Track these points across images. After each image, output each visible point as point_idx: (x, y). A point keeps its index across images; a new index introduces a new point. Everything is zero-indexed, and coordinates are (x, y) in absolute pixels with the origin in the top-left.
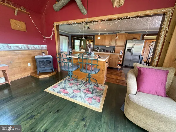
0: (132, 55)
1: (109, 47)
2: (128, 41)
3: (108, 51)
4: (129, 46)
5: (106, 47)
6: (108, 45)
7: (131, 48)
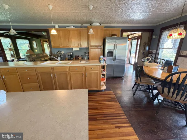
0: (114, 60)
1: (78, 49)
2: (107, 40)
3: (78, 56)
4: (109, 46)
5: (74, 49)
6: (77, 47)
7: (112, 51)
